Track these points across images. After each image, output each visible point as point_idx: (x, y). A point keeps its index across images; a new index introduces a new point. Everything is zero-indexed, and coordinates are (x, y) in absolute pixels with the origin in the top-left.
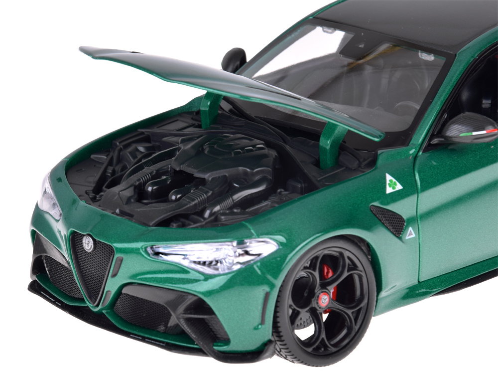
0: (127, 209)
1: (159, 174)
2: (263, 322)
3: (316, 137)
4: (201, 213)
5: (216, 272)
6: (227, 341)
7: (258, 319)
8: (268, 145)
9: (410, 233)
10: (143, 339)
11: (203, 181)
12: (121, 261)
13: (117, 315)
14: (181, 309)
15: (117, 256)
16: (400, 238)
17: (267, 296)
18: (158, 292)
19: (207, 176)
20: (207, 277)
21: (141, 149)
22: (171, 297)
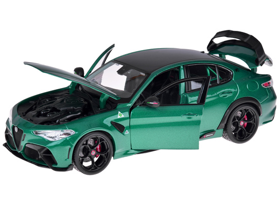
0: (32, 118)
1: (47, 108)
2: (68, 158)
3: (99, 97)
4: (55, 121)
5: (53, 140)
6: (56, 164)
7: (67, 157)
8: (85, 100)
9: (127, 132)
10: (31, 162)
11: (59, 111)
12: (25, 135)
13: (25, 154)
14: (42, 152)
15: (24, 133)
16: (123, 134)
17: (70, 149)
18: (36, 146)
19: (61, 109)
20: (51, 142)
21: (47, 100)
22: (39, 148)
